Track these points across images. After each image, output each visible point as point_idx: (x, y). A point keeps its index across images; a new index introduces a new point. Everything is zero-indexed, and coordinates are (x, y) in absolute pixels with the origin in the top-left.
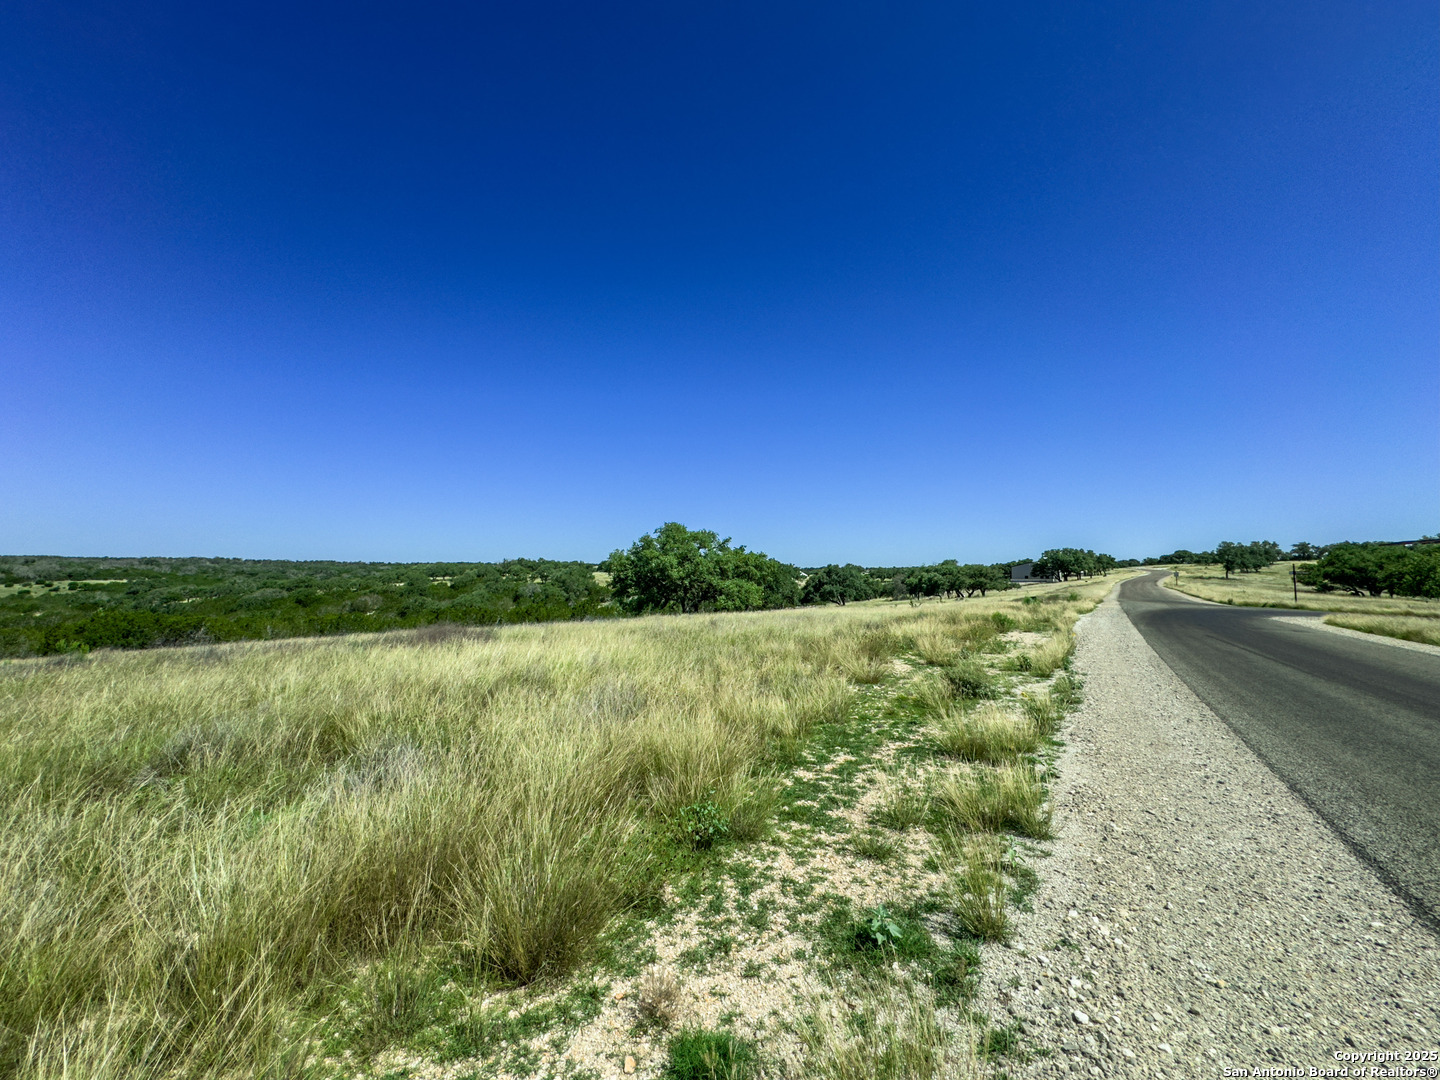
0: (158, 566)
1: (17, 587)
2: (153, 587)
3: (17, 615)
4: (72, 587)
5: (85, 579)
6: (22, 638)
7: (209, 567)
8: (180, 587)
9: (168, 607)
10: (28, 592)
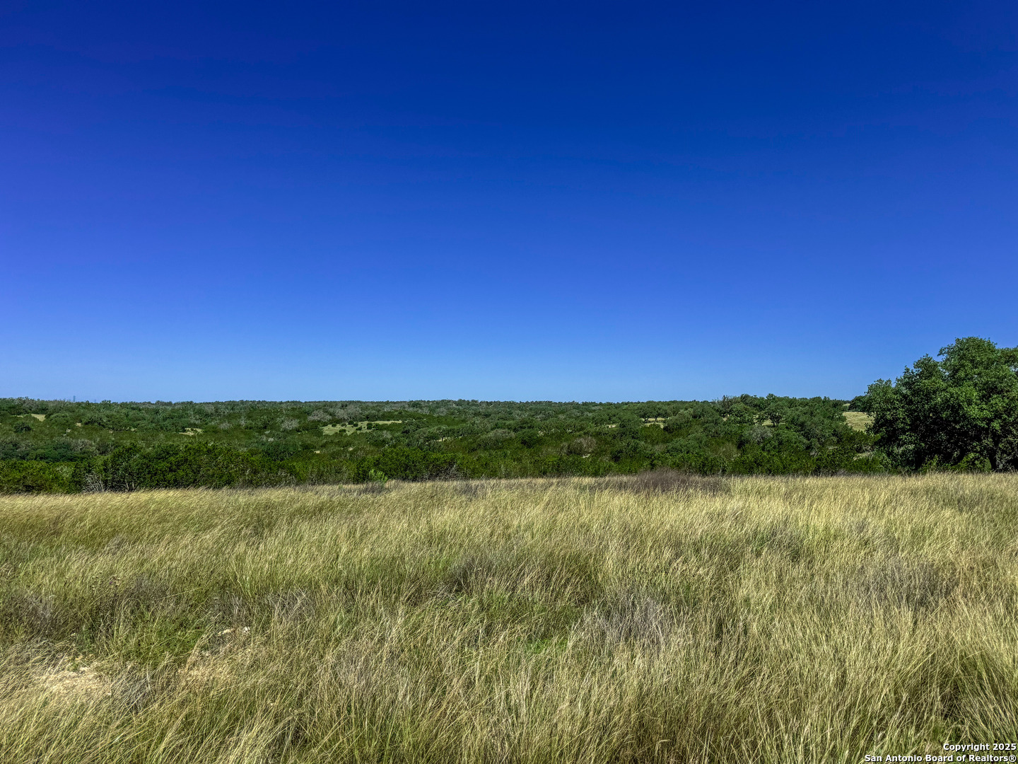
0: (421, 408)
1: (339, 427)
2: (418, 427)
3: (339, 449)
4: (369, 427)
5: (377, 420)
6: (344, 469)
7: (456, 409)
8: (436, 427)
9: (429, 445)
10: (345, 431)
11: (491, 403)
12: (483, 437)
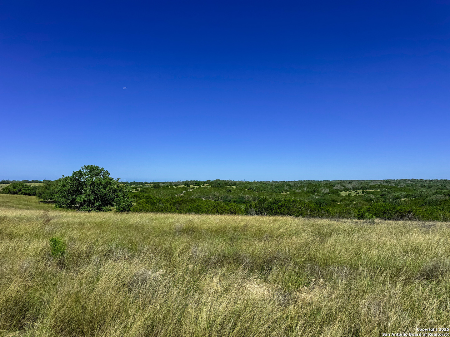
0: (390, 183)
1: (348, 192)
2: (389, 193)
3: (349, 202)
4: (363, 192)
5: (367, 189)
6: (352, 212)
7: (410, 184)
8: (399, 193)
9: (396, 202)
10: (351, 194)
11: (432, 181)
12: (428, 198)
